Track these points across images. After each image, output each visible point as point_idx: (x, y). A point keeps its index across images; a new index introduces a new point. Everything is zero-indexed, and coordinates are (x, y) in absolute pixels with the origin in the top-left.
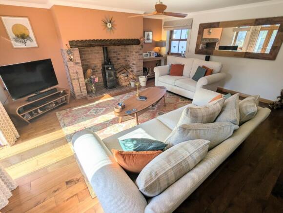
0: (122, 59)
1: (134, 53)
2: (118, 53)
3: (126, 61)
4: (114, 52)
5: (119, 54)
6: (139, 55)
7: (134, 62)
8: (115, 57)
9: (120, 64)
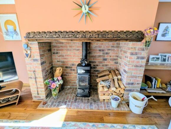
0: (111, 60)
1: (128, 55)
2: (106, 51)
3: (117, 63)
4: (100, 50)
5: (107, 53)
6: (138, 58)
7: (126, 69)
8: (100, 56)
9: (106, 65)
